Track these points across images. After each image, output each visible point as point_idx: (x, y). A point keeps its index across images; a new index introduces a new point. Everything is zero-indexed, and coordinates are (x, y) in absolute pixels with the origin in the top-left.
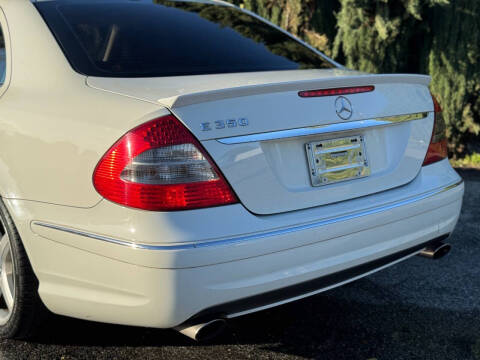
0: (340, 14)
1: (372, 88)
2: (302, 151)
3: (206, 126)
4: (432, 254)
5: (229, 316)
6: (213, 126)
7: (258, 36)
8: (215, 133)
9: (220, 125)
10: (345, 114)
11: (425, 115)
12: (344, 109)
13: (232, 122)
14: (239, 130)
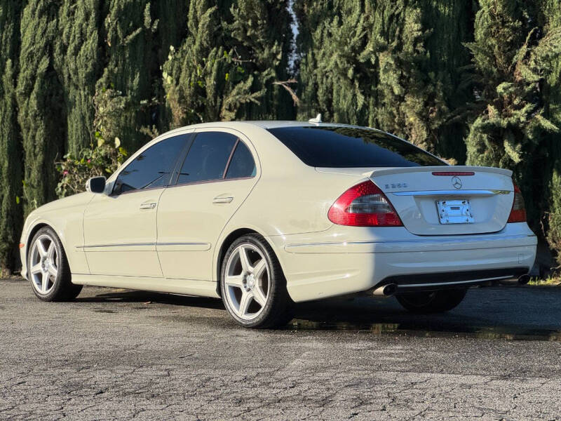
0: (467, 139)
1: (473, 174)
2: (434, 205)
3: (387, 187)
4: (517, 280)
5: (399, 286)
6: (390, 186)
7: (391, 147)
8: (391, 190)
9: (394, 186)
10: (458, 186)
11: (509, 192)
12: (457, 183)
13: (399, 186)
14: (403, 189)
